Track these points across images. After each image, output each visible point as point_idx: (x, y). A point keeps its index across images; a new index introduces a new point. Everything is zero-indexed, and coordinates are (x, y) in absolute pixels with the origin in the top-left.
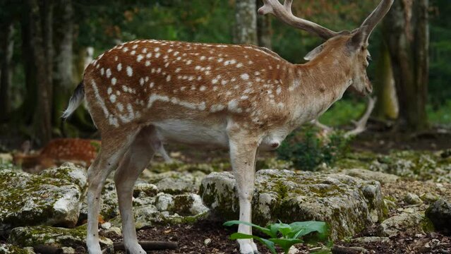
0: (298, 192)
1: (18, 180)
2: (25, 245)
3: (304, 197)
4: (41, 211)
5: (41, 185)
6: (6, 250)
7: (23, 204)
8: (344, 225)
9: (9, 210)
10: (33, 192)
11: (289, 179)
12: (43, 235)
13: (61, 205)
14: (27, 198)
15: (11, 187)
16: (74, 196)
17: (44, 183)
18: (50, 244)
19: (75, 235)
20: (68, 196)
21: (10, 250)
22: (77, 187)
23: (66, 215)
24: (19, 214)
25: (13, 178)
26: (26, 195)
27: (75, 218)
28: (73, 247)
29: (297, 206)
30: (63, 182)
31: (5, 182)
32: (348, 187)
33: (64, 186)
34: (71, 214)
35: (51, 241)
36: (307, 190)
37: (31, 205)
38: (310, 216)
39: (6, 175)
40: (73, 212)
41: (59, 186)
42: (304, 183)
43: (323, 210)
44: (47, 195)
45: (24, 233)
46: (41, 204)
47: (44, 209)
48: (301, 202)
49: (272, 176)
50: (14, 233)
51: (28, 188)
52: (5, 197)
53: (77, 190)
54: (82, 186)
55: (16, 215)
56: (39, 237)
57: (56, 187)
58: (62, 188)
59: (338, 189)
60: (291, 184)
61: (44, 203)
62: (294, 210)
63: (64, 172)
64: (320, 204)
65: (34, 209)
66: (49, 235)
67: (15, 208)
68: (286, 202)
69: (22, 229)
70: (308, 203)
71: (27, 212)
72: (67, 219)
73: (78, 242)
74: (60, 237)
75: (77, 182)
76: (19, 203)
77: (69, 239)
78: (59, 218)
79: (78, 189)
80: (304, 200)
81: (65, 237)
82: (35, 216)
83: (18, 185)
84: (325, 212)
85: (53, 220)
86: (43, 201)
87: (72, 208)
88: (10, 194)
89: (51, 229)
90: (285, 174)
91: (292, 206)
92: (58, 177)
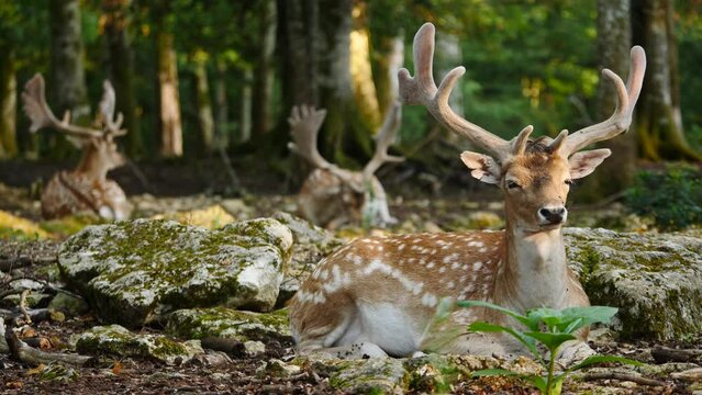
0: (616, 264)
1: (188, 237)
2: (190, 337)
3: (623, 271)
4: (218, 285)
5: (221, 247)
6: (150, 344)
7: (191, 275)
8: (684, 315)
9: (171, 282)
10: (208, 257)
11: (606, 243)
12: (218, 323)
13: (250, 277)
14: (199, 265)
15: (176, 248)
16: (270, 264)
17: (226, 242)
18: (228, 336)
19: (267, 324)
20: (261, 263)
21: (157, 344)
22: (276, 249)
23: (255, 293)
24: (185, 289)
25: (181, 235)
26: (197, 261)
27: (271, 298)
28: (264, 341)
29: (611, 285)
30: (255, 241)
31: (169, 241)
32: (697, 256)
33: (256, 248)
34: (265, 291)
35: (231, 331)
36: (631, 261)
37: (203, 275)
38: (630, 300)
39: (171, 230)
40: (268, 288)
41: (248, 248)
42: (628, 250)
43: (651, 292)
44: (228, 260)
45: (189, 319)
46: (219, 274)
47: (223, 283)
48: (618, 279)
49: (579, 238)
50: (175, 318)
51: (202, 249)
52: (166, 264)
53: (276, 254)
54: (285, 249)
55: (180, 291)
56: (212, 326)
57: (243, 250)
58: (252, 250)
59: (681, 260)
60: (606, 251)
61: (222, 274)
62: (607, 290)
63: (259, 226)
64: (647, 283)
65: (208, 282)
66: (228, 322)
67: (179, 279)
68: (595, 278)
69: (186, 313)
70: (629, 280)
71: (197, 286)
72: (258, 298)
73: (271, 334)
74: (245, 326)
75: (277, 242)
76: (185, 273)
77: (257, 329)
78: (246, 297)
79: (276, 252)
80: (623, 276)
81: (252, 326)
82: (209, 294)
83: (188, 245)
84: (655, 295)
85: (236, 299)
86: (222, 270)
87: (267, 281)
88: (174, 259)
89: (231, 313)
90: (600, 235)
91: (604, 285)
92: (249, 234)
